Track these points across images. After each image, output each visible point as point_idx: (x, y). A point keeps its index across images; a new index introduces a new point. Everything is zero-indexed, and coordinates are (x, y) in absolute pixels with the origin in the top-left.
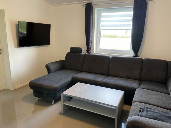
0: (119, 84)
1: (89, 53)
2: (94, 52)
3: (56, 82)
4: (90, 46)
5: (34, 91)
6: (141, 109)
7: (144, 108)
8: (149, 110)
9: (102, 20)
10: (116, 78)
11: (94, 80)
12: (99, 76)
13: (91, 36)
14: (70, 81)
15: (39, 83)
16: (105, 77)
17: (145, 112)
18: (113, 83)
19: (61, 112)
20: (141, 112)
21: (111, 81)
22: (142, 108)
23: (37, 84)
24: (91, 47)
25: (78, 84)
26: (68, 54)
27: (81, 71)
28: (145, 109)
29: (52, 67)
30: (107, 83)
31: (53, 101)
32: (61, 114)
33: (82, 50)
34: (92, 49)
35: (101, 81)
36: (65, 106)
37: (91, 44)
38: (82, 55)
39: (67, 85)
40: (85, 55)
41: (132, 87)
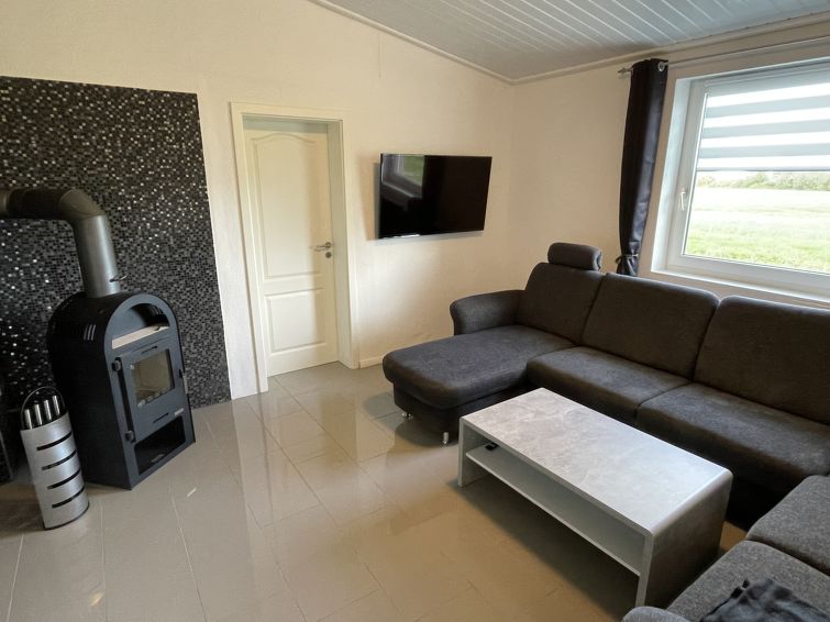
0: (720, 432)
1: (628, 273)
2: (653, 270)
3: (459, 373)
4: (636, 241)
5: (396, 389)
6: (746, 584)
7: (763, 588)
8: (783, 604)
9: (708, 129)
10: (719, 401)
11: (610, 389)
12: (641, 375)
13: (645, 201)
14: (518, 376)
15: (406, 364)
16: (670, 386)
17: (755, 610)
18: (692, 422)
19: (456, 481)
20: (738, 599)
21: (688, 408)
22: (752, 582)
23: (401, 367)
24: (637, 248)
25: (541, 392)
26: (540, 269)
27: (575, 342)
28: (767, 596)
29: (472, 315)
30: (665, 416)
31: (446, 435)
32: (453, 485)
33: (596, 257)
34: (643, 255)
35: (640, 400)
36: (468, 465)
37: (643, 235)
38: (591, 279)
39: (504, 387)
40: (606, 279)
41: (789, 464)
